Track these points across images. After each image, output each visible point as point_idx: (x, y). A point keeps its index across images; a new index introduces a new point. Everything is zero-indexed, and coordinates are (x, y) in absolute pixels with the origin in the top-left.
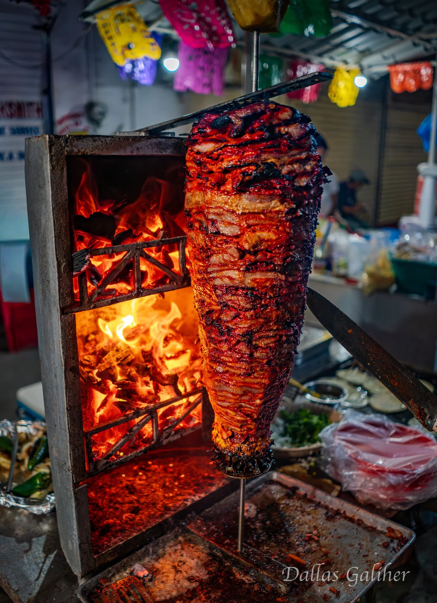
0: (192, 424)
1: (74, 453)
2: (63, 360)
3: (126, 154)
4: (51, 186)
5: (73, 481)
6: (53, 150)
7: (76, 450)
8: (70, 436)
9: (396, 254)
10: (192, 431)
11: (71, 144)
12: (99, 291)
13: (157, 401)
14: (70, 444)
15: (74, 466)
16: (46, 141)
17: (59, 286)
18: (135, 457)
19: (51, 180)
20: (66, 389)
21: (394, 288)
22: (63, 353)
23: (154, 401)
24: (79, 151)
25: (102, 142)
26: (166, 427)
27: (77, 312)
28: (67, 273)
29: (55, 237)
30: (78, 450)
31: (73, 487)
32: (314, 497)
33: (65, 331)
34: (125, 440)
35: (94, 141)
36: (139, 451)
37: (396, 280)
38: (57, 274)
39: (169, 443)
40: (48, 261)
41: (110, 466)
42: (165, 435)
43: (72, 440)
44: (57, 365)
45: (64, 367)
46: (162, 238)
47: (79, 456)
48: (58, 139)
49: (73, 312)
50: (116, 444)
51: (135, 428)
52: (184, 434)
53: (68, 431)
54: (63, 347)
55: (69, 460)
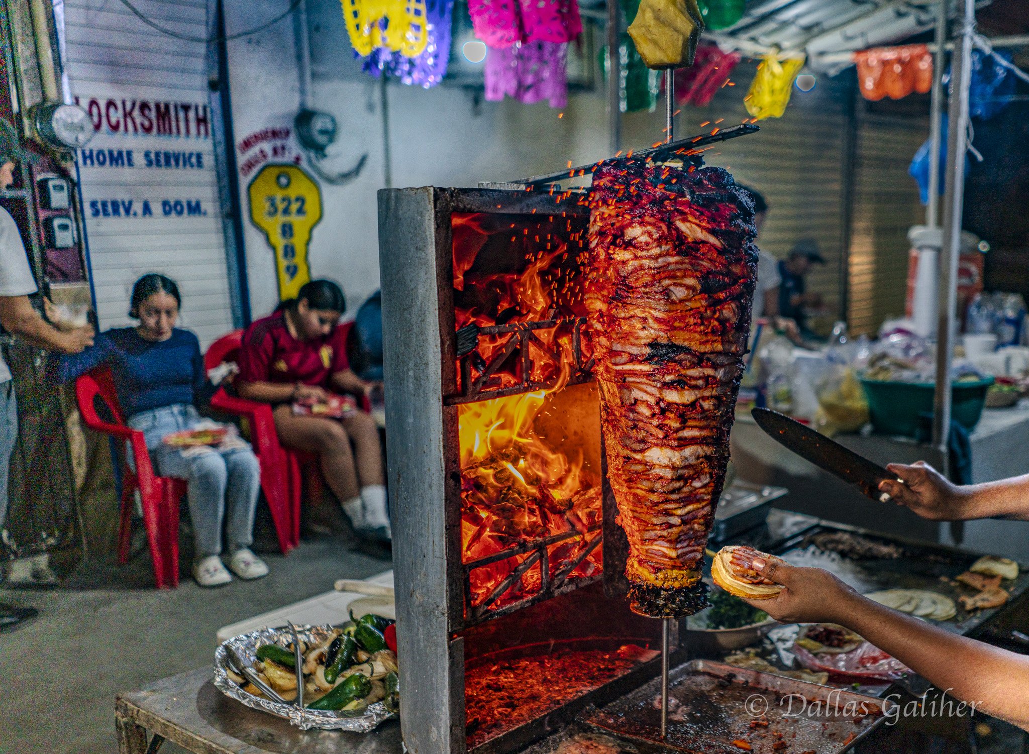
0: (590, 571)
1: (451, 589)
2: (443, 463)
3: (515, 212)
4: (436, 248)
5: (448, 629)
6: (438, 205)
7: (454, 585)
8: (448, 564)
9: (869, 374)
10: (590, 582)
11: (457, 200)
12: (484, 379)
13: (547, 535)
14: (448, 575)
15: (450, 608)
16: (429, 194)
17: (442, 369)
18: (522, 608)
19: (436, 241)
20: (446, 500)
21: (867, 429)
22: (444, 454)
23: (542, 535)
24: (465, 207)
25: (489, 197)
26: (559, 572)
27: (460, 403)
28: (451, 355)
29: (439, 309)
30: (456, 586)
31: (448, 638)
32: (759, 683)
33: (447, 425)
34: (509, 582)
35: (481, 195)
36: (524, 601)
37: (872, 416)
38: (440, 355)
39: (562, 594)
40: (427, 339)
41: (492, 616)
42: (557, 583)
43: (450, 571)
44: (433, 471)
45: (444, 472)
46: (552, 319)
47: (457, 594)
48: (444, 193)
49: (455, 403)
50: (495, 588)
51: (521, 567)
52: (580, 586)
53: (445, 557)
54: (444, 447)
55: (445, 598)
